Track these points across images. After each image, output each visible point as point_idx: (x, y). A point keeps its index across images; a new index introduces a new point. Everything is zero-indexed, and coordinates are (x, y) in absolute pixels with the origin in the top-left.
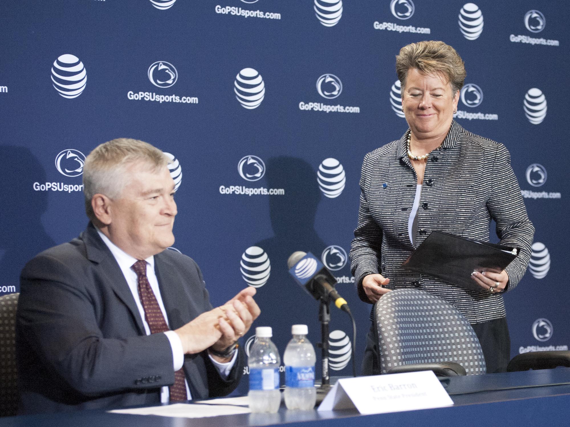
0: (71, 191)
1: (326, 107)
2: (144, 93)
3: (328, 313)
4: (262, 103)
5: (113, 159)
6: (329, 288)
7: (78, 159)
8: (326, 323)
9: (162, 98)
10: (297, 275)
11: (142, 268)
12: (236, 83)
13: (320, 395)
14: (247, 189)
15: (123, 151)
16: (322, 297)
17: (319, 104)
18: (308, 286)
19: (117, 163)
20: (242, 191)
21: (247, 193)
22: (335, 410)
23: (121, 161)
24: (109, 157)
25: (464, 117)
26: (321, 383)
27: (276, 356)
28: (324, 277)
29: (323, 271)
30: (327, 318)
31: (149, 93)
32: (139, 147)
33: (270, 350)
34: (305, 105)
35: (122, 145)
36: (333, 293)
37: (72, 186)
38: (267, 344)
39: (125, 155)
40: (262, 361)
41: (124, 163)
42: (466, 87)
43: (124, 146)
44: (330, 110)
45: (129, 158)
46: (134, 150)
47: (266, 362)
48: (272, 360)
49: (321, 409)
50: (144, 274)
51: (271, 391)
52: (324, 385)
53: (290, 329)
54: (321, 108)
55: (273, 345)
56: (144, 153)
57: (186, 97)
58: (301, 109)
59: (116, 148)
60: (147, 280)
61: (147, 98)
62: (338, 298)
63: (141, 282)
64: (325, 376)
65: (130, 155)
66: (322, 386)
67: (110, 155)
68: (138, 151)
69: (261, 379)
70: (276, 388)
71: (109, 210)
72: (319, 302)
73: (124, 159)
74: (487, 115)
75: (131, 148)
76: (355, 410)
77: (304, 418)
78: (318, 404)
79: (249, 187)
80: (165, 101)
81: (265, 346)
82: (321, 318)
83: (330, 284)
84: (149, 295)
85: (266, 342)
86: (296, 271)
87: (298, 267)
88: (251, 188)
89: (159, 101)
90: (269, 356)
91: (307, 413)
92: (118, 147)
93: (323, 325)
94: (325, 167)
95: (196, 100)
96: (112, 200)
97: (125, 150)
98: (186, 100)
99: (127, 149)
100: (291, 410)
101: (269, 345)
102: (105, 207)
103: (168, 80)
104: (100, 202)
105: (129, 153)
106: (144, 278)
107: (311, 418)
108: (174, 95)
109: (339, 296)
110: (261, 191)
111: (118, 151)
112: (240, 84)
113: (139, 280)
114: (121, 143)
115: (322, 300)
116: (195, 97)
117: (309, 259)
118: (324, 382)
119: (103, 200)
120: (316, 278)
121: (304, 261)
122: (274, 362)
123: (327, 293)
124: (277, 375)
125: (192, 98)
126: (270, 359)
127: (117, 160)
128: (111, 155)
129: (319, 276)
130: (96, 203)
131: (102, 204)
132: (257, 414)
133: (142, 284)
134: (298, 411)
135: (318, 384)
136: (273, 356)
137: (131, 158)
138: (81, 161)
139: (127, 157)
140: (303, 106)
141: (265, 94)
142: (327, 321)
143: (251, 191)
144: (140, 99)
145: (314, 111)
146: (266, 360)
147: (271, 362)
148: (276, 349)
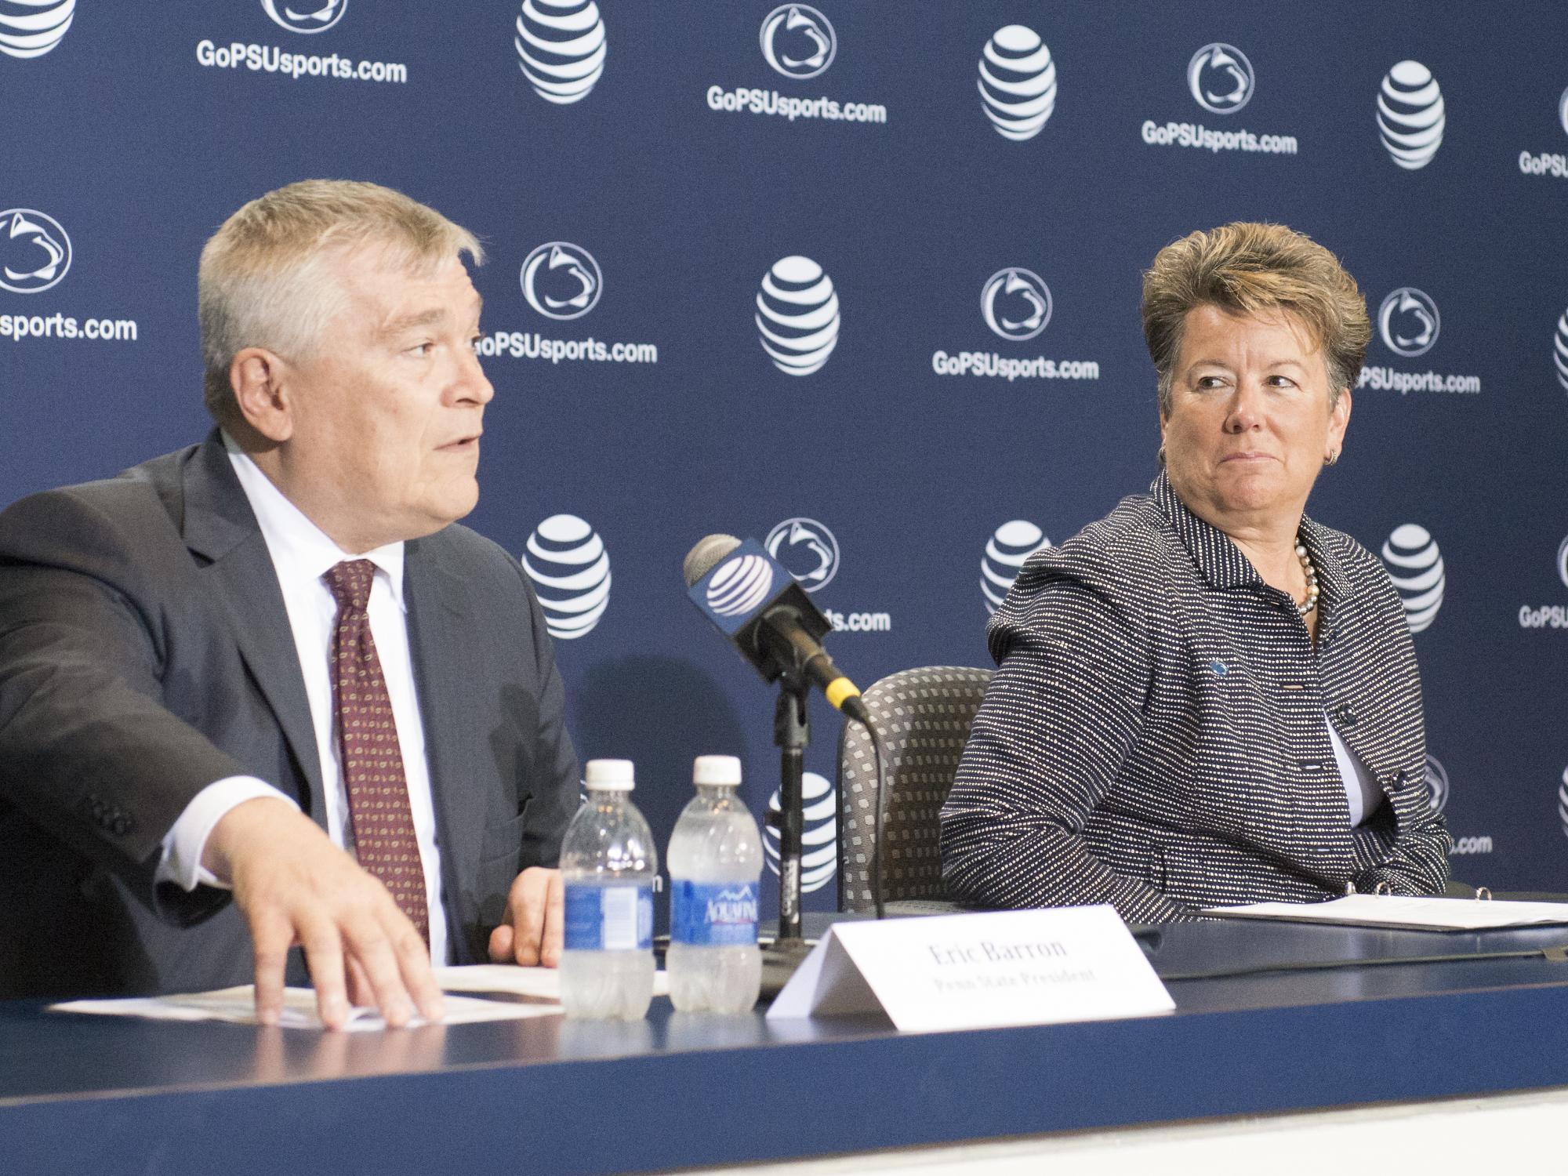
0: (20, 337)
1: (788, 104)
2: (247, 46)
3: (802, 721)
4: (598, 85)
5: (289, 236)
6: (808, 646)
7: (44, 239)
8: (795, 752)
9: (300, 64)
10: (712, 604)
11: (355, 586)
12: (520, 25)
13: (772, 970)
14: (546, 342)
15: (319, 214)
16: (784, 674)
17: (766, 94)
18: (744, 639)
19: (303, 247)
20: (532, 348)
21: (545, 356)
22: (819, 1016)
23: (315, 241)
24: (278, 234)
25: (1197, 144)
26: (776, 933)
27: (646, 848)
28: (794, 612)
29: (790, 594)
30: (799, 735)
31: (261, 46)
32: (372, 202)
33: (627, 830)
34: (723, 95)
35: (316, 196)
36: (819, 662)
37: (23, 319)
38: (620, 811)
39: (327, 225)
40: (605, 861)
41: (325, 247)
42: (1207, 52)
43: (322, 199)
44: (797, 113)
45: (335, 233)
46: (352, 208)
47: (615, 866)
48: (632, 859)
49: (775, 1011)
50: (357, 603)
51: (626, 952)
52: (786, 941)
53: (690, 770)
54: (771, 105)
55: (636, 816)
56: (386, 216)
57: (372, 63)
58: (714, 106)
59: (299, 207)
60: (364, 624)
61: (254, 62)
62: (836, 677)
63: (344, 629)
64: (789, 911)
65: (342, 224)
66: (777, 943)
67: (280, 228)
68: (367, 211)
69: (599, 918)
70: (643, 944)
71: (284, 398)
72: (777, 686)
73: (324, 236)
74: (1265, 138)
75: (345, 204)
76: (881, 1019)
77: (723, 1040)
78: (767, 997)
79: (552, 338)
80: (307, 72)
81: (614, 816)
82: (782, 738)
83: (811, 635)
84: (363, 673)
85: (616, 805)
86: (711, 595)
87: (715, 581)
88: (557, 339)
89: (291, 73)
90: (625, 848)
91: (731, 1023)
92: (304, 203)
93: (786, 759)
94: (779, 283)
95: (400, 72)
96: (291, 363)
97: (326, 210)
98: (370, 70)
99: (330, 207)
100: (685, 1014)
101: (625, 815)
102: (273, 389)
103: (317, 11)
104: (256, 374)
105: (340, 217)
106: (356, 617)
107: (744, 1038)
108: (335, 56)
109: (837, 671)
110: (586, 350)
111: (305, 214)
112: (531, 25)
113: (339, 622)
114: (311, 192)
115: (784, 681)
116: (398, 63)
117: (749, 559)
118: (786, 929)
119: (266, 366)
120: (768, 615)
121: (735, 563)
122: (640, 865)
123: (801, 661)
124: (647, 906)
125: (390, 66)
126: (626, 857)
127: (302, 240)
128: (284, 229)
129: (778, 609)
130: (243, 377)
131: (264, 379)
132: (583, 1021)
133: (349, 635)
134: (707, 1017)
135: (768, 936)
136: (635, 847)
137: (345, 230)
138: (54, 247)
139: (328, 232)
140: (718, 99)
141: (608, 60)
142: (800, 746)
143: (559, 350)
144: (234, 65)
145: (751, 113)
146: (614, 860)
147: (629, 864)
148: (646, 828)
